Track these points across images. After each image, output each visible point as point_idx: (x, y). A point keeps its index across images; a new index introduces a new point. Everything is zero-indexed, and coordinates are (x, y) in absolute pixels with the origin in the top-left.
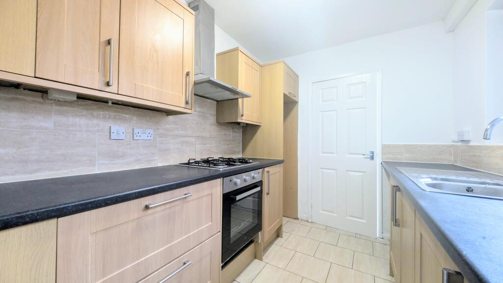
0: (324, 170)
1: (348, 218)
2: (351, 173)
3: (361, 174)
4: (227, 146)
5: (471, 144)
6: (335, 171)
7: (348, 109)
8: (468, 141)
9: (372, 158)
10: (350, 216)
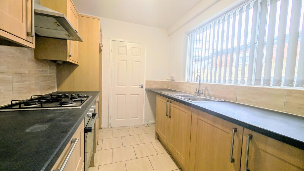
0: (118, 95)
1: (131, 119)
2: (133, 96)
3: (137, 96)
4: (44, 82)
5: (175, 81)
6: (125, 95)
7: (132, 61)
8: (174, 80)
9: (142, 87)
10: (132, 118)
